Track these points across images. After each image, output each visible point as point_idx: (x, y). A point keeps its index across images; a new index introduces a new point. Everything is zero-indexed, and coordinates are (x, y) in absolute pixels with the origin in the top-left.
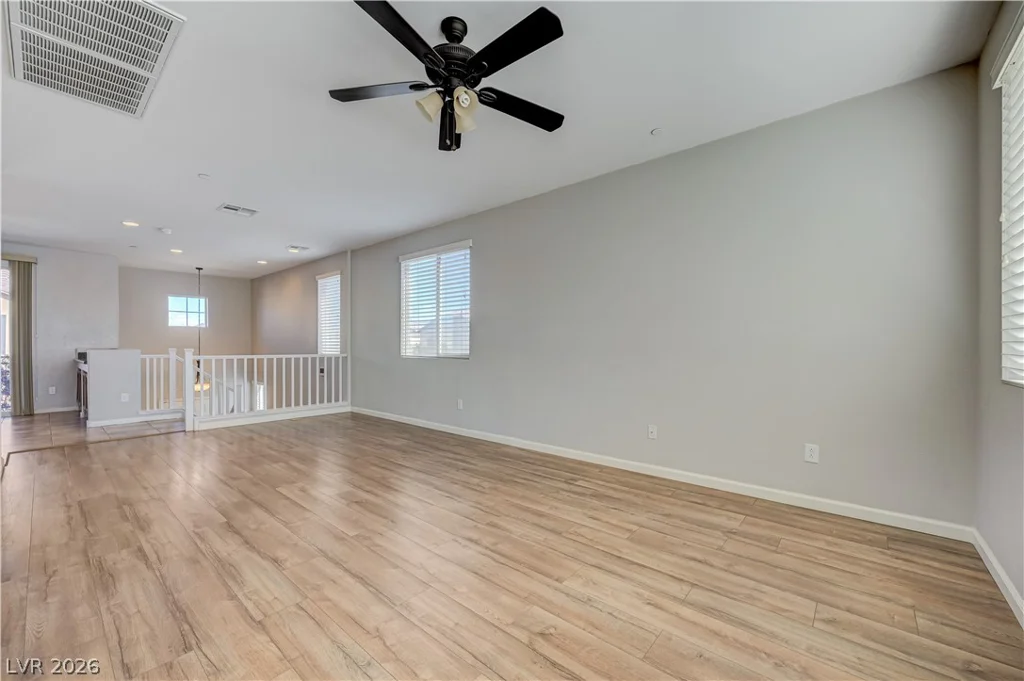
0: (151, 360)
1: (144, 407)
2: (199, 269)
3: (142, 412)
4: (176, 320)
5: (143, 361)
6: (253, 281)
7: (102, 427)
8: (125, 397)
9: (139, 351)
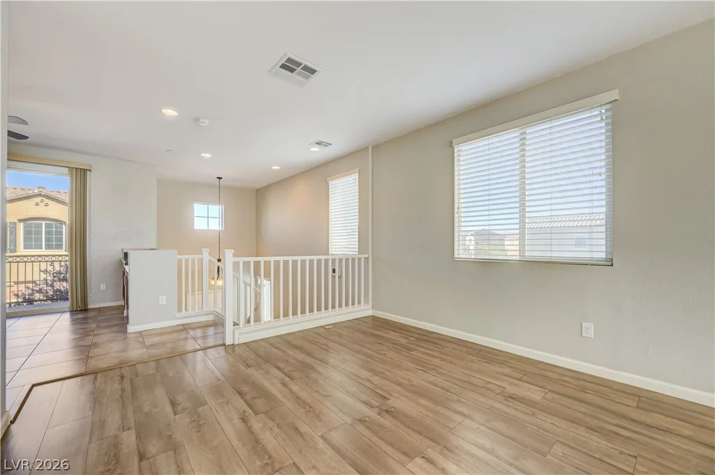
0: (187, 261)
1: (180, 310)
2: (220, 178)
3: (178, 315)
4: (199, 224)
5: (180, 261)
6: (258, 190)
7: (141, 332)
8: (163, 300)
9: (176, 251)
